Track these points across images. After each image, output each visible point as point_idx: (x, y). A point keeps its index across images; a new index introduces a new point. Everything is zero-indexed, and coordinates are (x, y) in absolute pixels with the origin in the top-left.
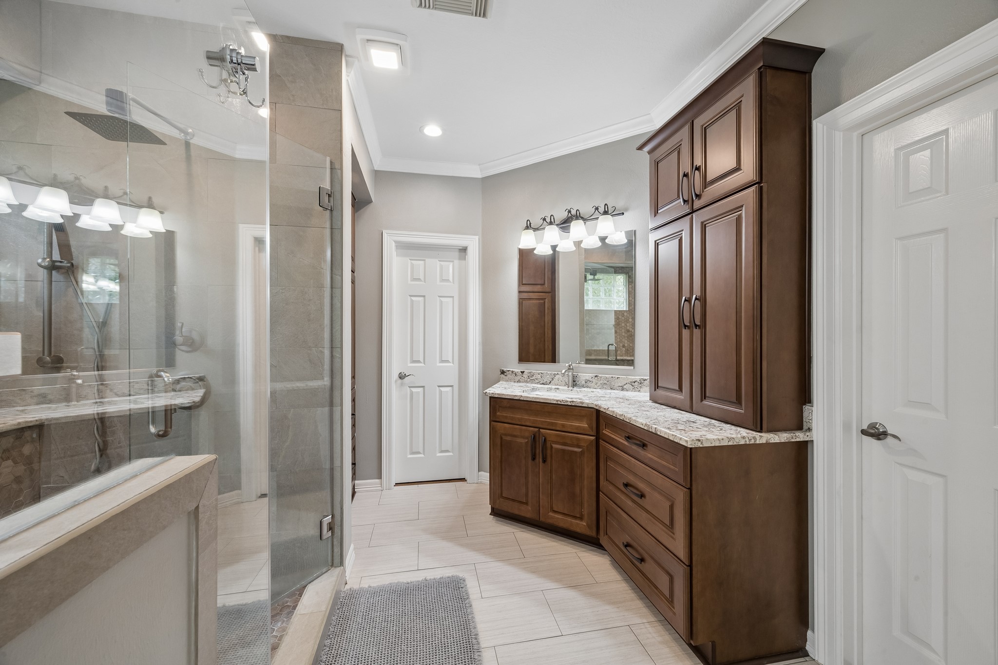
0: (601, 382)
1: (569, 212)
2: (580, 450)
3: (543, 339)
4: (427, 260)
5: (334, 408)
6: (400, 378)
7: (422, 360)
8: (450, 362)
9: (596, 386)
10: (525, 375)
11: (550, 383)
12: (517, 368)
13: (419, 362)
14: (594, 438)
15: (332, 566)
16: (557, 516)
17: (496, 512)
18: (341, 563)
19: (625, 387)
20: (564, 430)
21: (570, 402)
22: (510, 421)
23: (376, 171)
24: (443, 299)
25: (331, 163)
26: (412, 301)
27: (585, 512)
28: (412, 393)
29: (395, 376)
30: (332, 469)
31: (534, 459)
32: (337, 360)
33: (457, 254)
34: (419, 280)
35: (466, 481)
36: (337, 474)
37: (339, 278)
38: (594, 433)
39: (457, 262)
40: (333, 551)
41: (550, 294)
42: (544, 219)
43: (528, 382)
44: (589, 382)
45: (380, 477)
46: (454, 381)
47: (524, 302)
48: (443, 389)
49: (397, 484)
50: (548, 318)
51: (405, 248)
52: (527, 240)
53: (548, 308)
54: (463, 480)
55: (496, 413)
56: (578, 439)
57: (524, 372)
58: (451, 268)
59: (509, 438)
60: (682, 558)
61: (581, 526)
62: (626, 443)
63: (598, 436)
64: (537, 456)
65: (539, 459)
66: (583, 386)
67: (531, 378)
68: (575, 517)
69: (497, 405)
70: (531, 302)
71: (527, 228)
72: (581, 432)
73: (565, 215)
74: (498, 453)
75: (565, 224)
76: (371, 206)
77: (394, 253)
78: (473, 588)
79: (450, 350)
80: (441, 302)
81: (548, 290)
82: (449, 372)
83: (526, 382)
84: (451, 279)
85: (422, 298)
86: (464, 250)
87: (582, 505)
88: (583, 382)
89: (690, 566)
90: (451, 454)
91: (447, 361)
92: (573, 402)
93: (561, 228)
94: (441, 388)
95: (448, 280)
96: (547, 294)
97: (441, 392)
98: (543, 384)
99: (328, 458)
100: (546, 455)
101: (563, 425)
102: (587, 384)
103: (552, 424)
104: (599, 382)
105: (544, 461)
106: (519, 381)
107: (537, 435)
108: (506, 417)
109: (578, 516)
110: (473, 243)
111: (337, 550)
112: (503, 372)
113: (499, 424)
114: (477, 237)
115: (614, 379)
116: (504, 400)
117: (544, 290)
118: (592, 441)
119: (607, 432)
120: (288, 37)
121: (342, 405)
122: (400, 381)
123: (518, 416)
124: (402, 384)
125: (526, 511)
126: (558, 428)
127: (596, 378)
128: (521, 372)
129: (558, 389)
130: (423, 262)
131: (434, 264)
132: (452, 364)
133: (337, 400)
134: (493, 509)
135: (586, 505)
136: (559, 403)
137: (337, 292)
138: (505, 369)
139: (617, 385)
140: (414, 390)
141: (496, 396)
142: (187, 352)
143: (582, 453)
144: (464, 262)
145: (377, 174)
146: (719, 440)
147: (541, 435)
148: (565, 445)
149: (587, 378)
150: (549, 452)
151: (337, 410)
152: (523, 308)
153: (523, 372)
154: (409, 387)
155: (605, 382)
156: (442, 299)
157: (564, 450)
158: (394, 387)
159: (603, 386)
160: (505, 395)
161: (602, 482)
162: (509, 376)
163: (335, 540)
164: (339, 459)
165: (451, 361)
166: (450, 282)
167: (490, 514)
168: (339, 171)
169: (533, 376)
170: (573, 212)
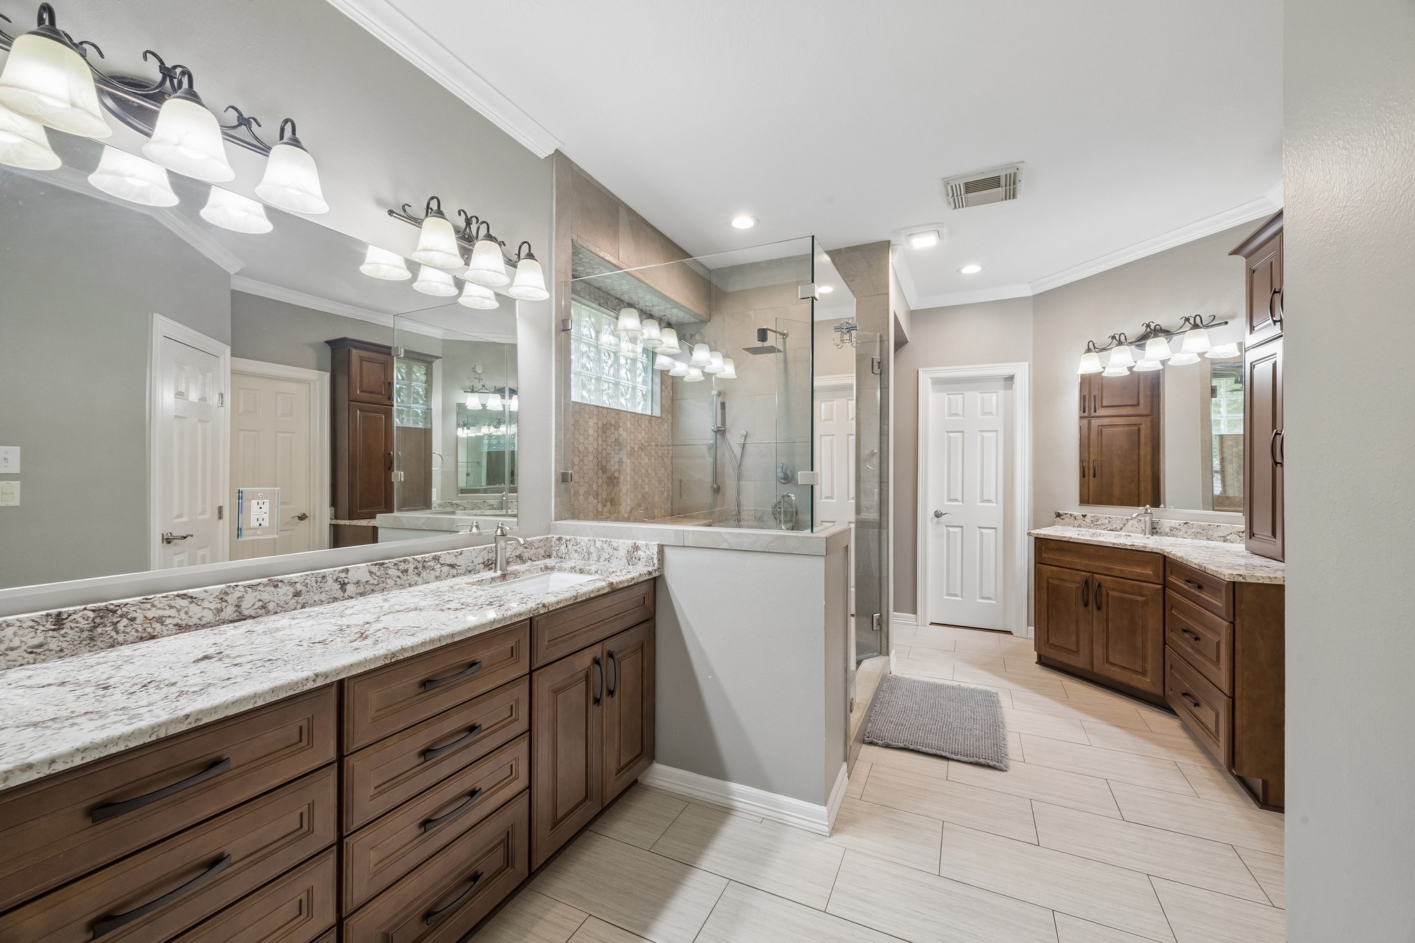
0: (1193, 530)
1: (1148, 326)
2: (1144, 599)
3: (1136, 479)
4: (966, 393)
5: (882, 530)
6: (936, 516)
7: (960, 498)
8: (993, 502)
9: (1185, 536)
10: (1088, 519)
11: (1121, 529)
12: (1078, 511)
13: (957, 500)
14: (1160, 586)
15: (880, 653)
16: (1113, 668)
17: (1043, 661)
18: (888, 654)
19: (1228, 537)
20: (1122, 576)
21: (1130, 546)
22: (1057, 564)
23: (912, 311)
24: (985, 434)
25: (880, 336)
26: (949, 437)
27: (1149, 667)
28: (949, 533)
29: (931, 514)
30: (880, 578)
31: (1086, 605)
32: (885, 492)
33: (1002, 383)
34: (957, 415)
35: (1012, 634)
36: (884, 583)
37: (887, 427)
38: (1161, 581)
39: (1001, 393)
40: (881, 642)
41: (1149, 418)
42: (1114, 337)
43: (1091, 528)
44: (1174, 530)
45: (915, 612)
46: (998, 522)
47: (1104, 430)
48: (984, 531)
49: (932, 623)
50: (1145, 451)
51: (941, 383)
52: (1090, 365)
53: (1146, 437)
54: (1009, 633)
55: (1041, 555)
56: (1141, 587)
57: (1086, 516)
58: (994, 399)
59: (1057, 582)
60: (1226, 692)
61: (1144, 683)
62: (1186, 587)
63: (1165, 585)
64: (1090, 603)
65: (1092, 606)
66: (1167, 535)
67: (1095, 523)
68: (1136, 672)
69: (1043, 546)
70: (1116, 429)
71: (1089, 350)
72: (1145, 579)
73: (1142, 330)
74: (1044, 597)
75: (1141, 341)
76: (907, 345)
77: (930, 390)
78: (1005, 701)
79: (994, 488)
80: (983, 437)
81: (1145, 412)
82: (993, 513)
83: (1089, 527)
84: (994, 412)
85: (960, 434)
86: (1010, 379)
87: (1144, 659)
88: (1167, 530)
89: (1233, 698)
90: (994, 602)
91: (990, 501)
92: (1133, 545)
93: (1137, 346)
94: (982, 530)
95: (991, 413)
96: (1144, 418)
97: (982, 534)
98: (1110, 530)
99: (878, 568)
100: (1101, 603)
101: (1122, 571)
102: (1173, 532)
103: (1109, 569)
104: (1191, 531)
105: (1099, 608)
106: (1079, 526)
107: (1090, 581)
108: (1053, 559)
109: (1140, 670)
110: (1022, 372)
111: (884, 642)
112: (1059, 515)
113: (1045, 566)
114: (1026, 364)
115: (1212, 527)
116: (1051, 542)
117: (1138, 413)
118: (1158, 590)
119: (1171, 579)
120: (849, 248)
121: (888, 528)
122: (936, 519)
123: (1067, 559)
124: (938, 523)
125: (1079, 662)
126: (1116, 575)
127: (1186, 526)
128: (1083, 516)
129: (1129, 536)
130: (961, 396)
131: (975, 397)
132: (995, 505)
133: (884, 524)
134: (1039, 656)
135: (1149, 659)
136: (1116, 546)
137: (885, 438)
138: (1061, 512)
139: (1216, 535)
140: (951, 529)
141: (1042, 537)
142: (783, 483)
143: (1145, 603)
144: (1010, 391)
145: (914, 315)
146: (1269, 577)
147: (1094, 581)
148: (1124, 593)
149: (1173, 525)
150: (1104, 599)
151: (884, 532)
152: (1103, 438)
153: (1084, 516)
154: (946, 526)
155: (1200, 531)
156: (983, 434)
157: (1122, 599)
158: (929, 525)
159: (1196, 536)
160: (1052, 536)
161: (1169, 634)
162: (1066, 520)
163: (882, 634)
164: (886, 571)
165: (994, 500)
166: (993, 415)
167: (1036, 663)
168: (886, 342)
169: (1098, 520)
170: (1152, 326)
